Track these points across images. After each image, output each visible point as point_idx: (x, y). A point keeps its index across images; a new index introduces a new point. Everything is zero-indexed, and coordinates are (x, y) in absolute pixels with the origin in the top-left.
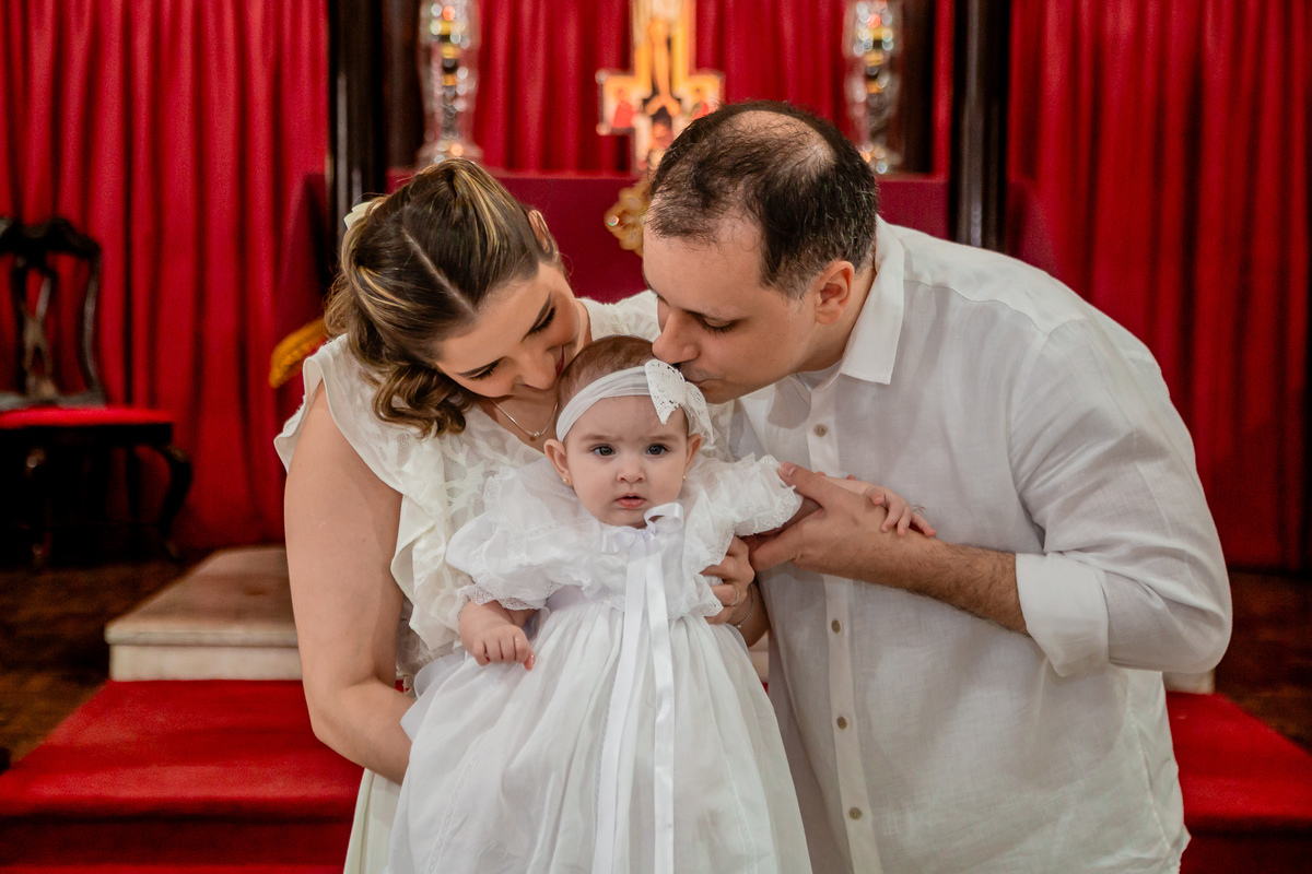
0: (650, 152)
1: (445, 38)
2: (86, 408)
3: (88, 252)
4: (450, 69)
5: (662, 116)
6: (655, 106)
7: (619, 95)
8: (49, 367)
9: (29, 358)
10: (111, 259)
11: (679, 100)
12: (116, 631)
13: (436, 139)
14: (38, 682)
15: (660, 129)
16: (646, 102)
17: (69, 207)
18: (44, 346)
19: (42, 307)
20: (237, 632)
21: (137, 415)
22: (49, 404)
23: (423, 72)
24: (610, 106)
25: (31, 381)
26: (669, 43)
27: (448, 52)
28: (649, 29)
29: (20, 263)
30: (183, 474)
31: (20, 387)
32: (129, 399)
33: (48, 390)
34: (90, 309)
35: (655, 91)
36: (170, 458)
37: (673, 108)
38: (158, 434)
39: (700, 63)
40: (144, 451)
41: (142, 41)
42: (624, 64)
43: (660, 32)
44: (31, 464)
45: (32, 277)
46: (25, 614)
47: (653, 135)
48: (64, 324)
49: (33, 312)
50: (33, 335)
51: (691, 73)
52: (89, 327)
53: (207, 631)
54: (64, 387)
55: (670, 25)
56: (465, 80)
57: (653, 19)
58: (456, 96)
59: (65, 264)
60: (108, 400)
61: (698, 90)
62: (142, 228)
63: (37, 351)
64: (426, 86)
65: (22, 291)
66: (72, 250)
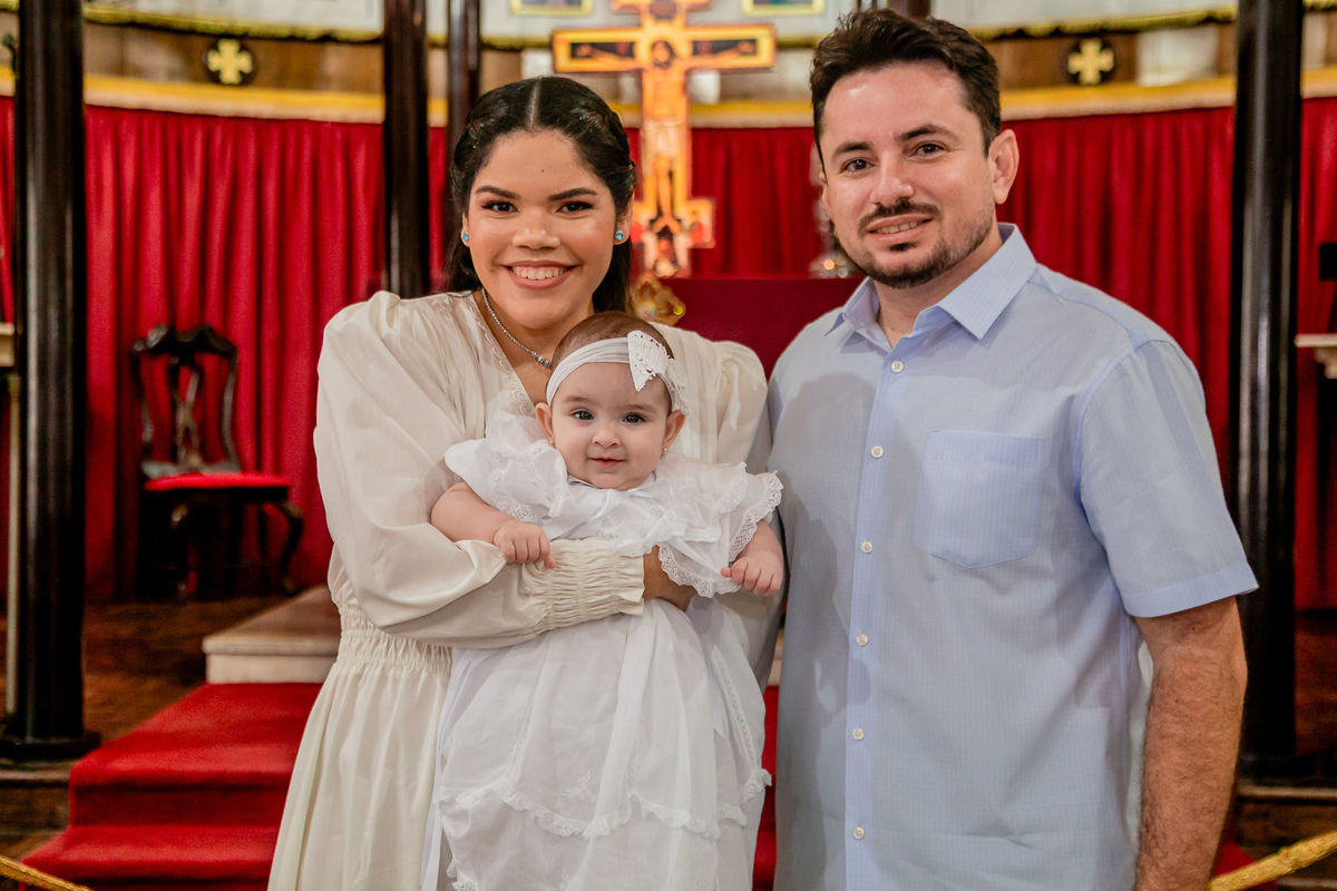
0: (656, 261)
2: (223, 473)
3: (228, 354)
5: (666, 234)
6: (660, 225)
8: (195, 441)
9: (180, 435)
10: (245, 357)
11: (679, 221)
15: (664, 244)
16: (652, 222)
17: (213, 316)
18: (193, 425)
19: (191, 395)
21: (266, 479)
22: (195, 472)
25: (182, 454)
26: (671, 175)
28: (654, 164)
29: (176, 361)
30: (298, 527)
31: (172, 458)
32: (259, 467)
33: (195, 460)
34: (228, 398)
35: (660, 213)
36: (286, 513)
37: (674, 227)
38: (277, 494)
39: (697, 191)
40: (269, 508)
41: (271, 188)
43: (663, 167)
44: (177, 517)
45: (184, 372)
47: (659, 248)
48: (207, 410)
49: (184, 398)
50: (184, 417)
51: (689, 199)
52: (227, 411)
54: (207, 458)
55: (671, 162)
57: (658, 157)
59: (210, 362)
60: (244, 468)
61: (694, 213)
62: (270, 333)
63: (187, 431)
65: (175, 383)
66: (214, 351)
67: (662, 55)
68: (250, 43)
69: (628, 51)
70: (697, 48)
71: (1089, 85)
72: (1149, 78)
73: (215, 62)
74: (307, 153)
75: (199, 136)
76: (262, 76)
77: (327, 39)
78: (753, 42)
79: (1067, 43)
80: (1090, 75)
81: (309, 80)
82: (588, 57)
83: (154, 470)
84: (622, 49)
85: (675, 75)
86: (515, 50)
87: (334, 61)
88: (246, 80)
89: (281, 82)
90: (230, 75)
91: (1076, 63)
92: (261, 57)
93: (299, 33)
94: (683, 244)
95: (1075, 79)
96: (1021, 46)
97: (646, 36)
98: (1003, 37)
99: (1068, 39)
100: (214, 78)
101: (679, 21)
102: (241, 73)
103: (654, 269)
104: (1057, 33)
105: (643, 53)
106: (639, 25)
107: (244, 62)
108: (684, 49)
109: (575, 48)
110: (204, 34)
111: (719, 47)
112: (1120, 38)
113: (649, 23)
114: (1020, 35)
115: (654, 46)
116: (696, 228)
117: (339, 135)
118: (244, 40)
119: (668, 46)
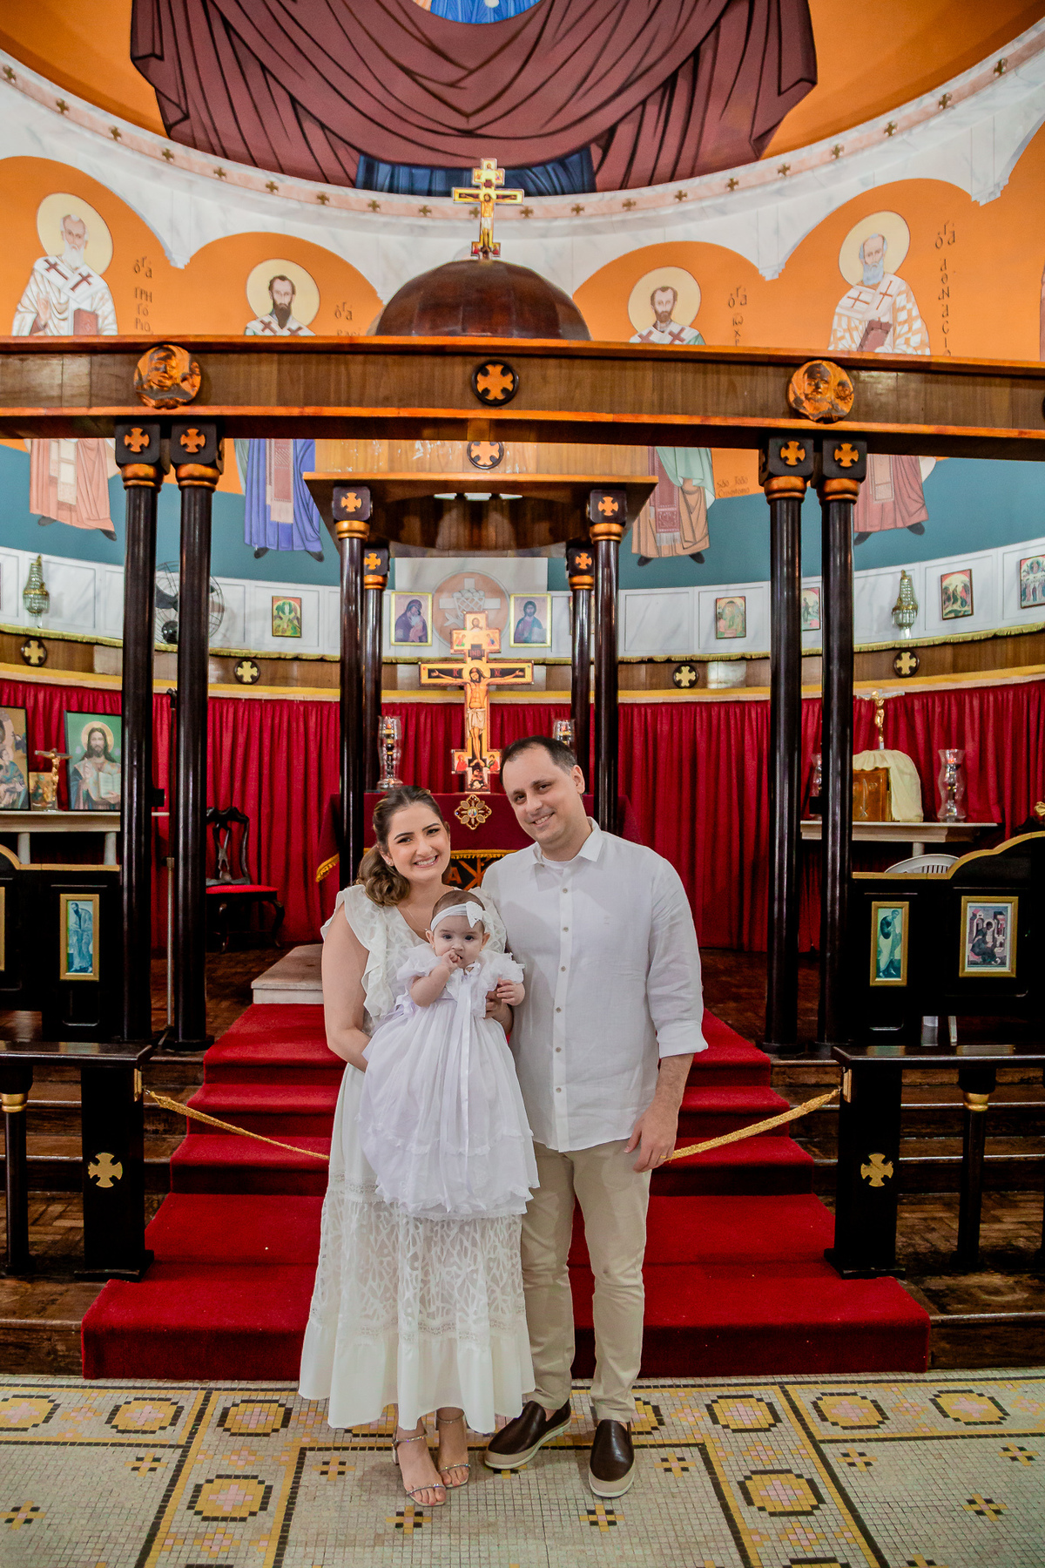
0: (473, 782)
1: (388, 736)
2: (242, 886)
3: (244, 821)
4: (389, 749)
5: (477, 767)
6: (474, 762)
7: (460, 758)
8: (228, 868)
9: (221, 865)
10: (253, 821)
11: (484, 760)
12: (255, 984)
13: (384, 778)
14: (224, 1004)
15: (477, 773)
16: (470, 761)
17: (237, 805)
18: (227, 859)
19: (226, 843)
20: (303, 985)
21: (263, 888)
22: (228, 884)
23: (380, 751)
24: (456, 762)
25: (222, 874)
26: (480, 737)
27: (390, 741)
28: (472, 732)
29: (219, 825)
30: (281, 912)
31: (217, 877)
32: (259, 883)
33: (228, 878)
34: (244, 843)
35: (474, 757)
36: (276, 906)
37: (482, 764)
38: (271, 896)
39: (493, 746)
40: (265, 903)
42: (462, 747)
43: (477, 733)
44: (221, 908)
45: (222, 830)
46: (220, 973)
47: (474, 774)
48: (234, 852)
49: (222, 847)
50: (222, 855)
51: (489, 749)
52: (244, 852)
53: (292, 984)
54: (234, 877)
55: (480, 730)
56: (396, 753)
57: (473, 728)
58: (392, 760)
59: (235, 826)
60: (252, 883)
61: (492, 755)
62: (265, 811)
63: (224, 861)
64: (380, 755)
65: (217, 838)
66: (238, 820)
67: (475, 676)
68: (257, 661)
69: (459, 674)
70: (493, 673)
71: (685, 687)
72: (712, 686)
73: (240, 672)
74: (285, 719)
75: (231, 710)
76: (263, 678)
77: (297, 659)
78: (522, 670)
79: (675, 666)
80: (685, 683)
81: (286, 681)
82: (438, 677)
83: (210, 882)
84: (455, 674)
85: (483, 686)
86: (394, 664)
87: (295, 669)
88: (255, 681)
89: (272, 682)
90: (247, 679)
91: (678, 677)
92: (263, 668)
93: (283, 656)
94: (486, 772)
95: (678, 685)
96: (649, 665)
97: (468, 666)
98: (642, 662)
99: (675, 664)
100: (239, 680)
101: (484, 659)
102: (252, 677)
103: (472, 785)
104: (669, 661)
105: (466, 674)
106: (463, 661)
107: (254, 672)
108: (487, 674)
109: (430, 671)
110: (235, 657)
111: (505, 673)
112: (697, 664)
113: (469, 659)
114: (651, 661)
115: (471, 672)
116: (493, 764)
117: (302, 709)
118: (254, 660)
119: (478, 671)
